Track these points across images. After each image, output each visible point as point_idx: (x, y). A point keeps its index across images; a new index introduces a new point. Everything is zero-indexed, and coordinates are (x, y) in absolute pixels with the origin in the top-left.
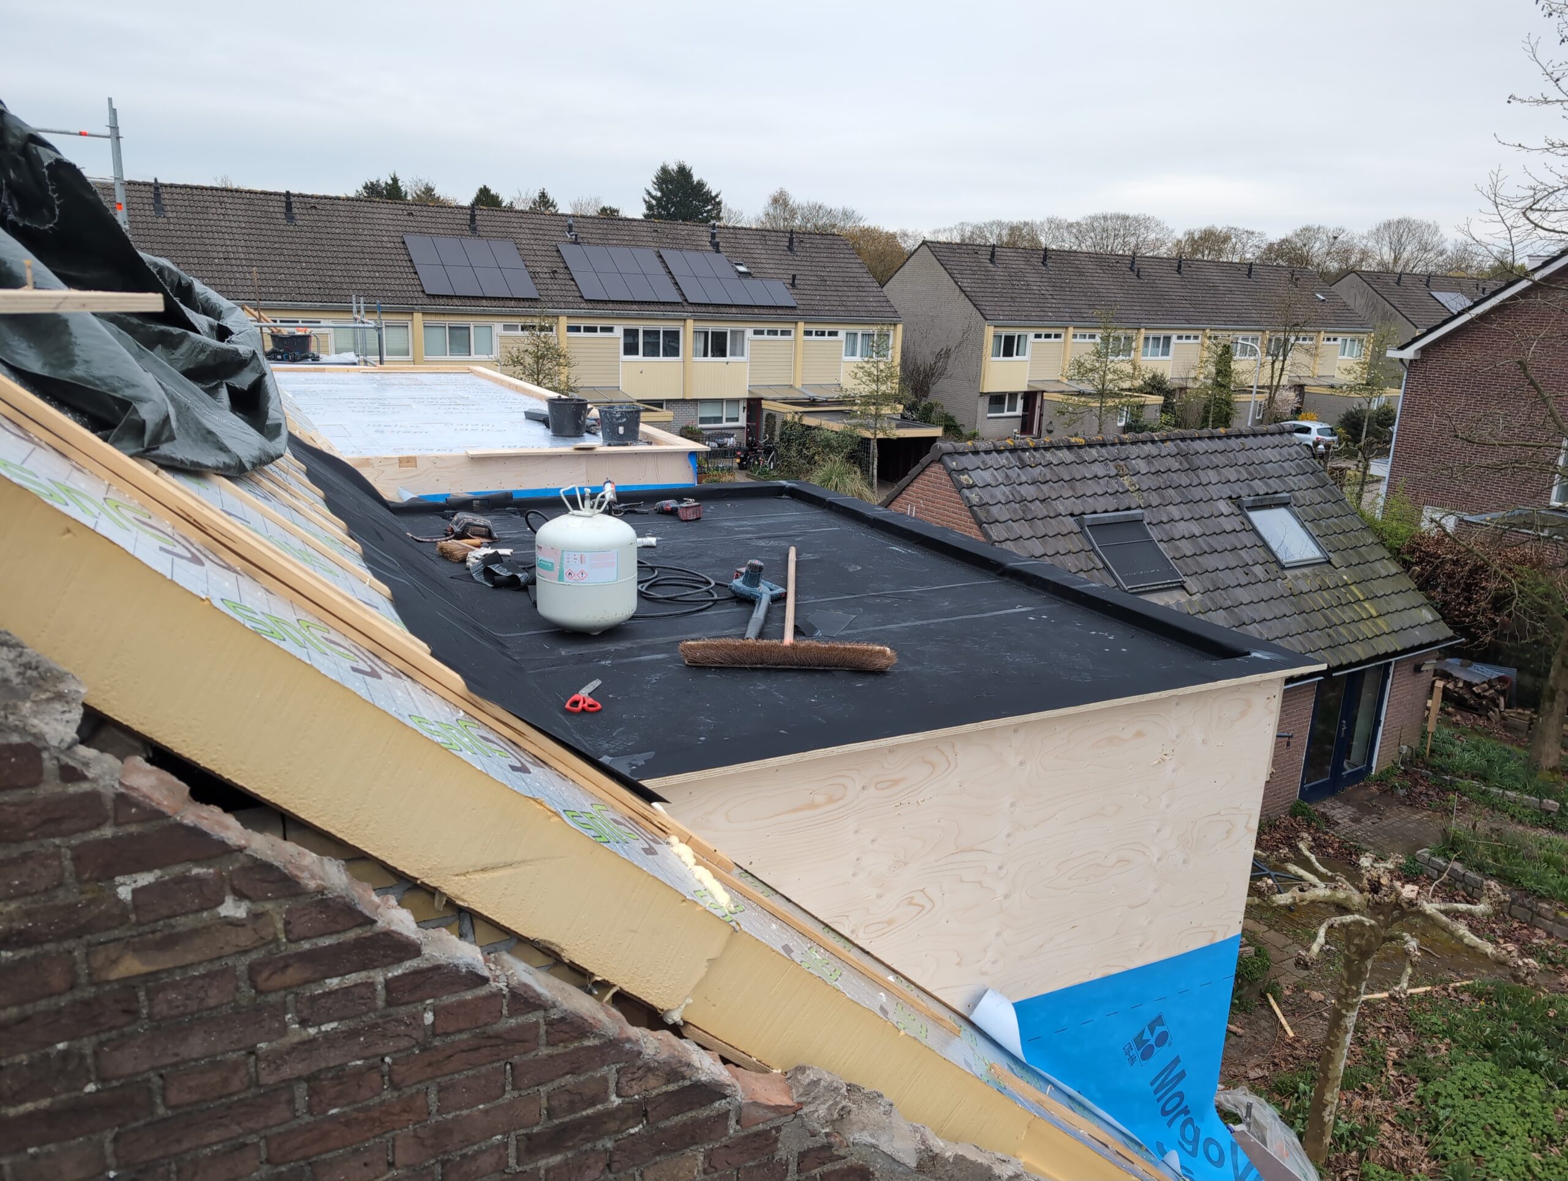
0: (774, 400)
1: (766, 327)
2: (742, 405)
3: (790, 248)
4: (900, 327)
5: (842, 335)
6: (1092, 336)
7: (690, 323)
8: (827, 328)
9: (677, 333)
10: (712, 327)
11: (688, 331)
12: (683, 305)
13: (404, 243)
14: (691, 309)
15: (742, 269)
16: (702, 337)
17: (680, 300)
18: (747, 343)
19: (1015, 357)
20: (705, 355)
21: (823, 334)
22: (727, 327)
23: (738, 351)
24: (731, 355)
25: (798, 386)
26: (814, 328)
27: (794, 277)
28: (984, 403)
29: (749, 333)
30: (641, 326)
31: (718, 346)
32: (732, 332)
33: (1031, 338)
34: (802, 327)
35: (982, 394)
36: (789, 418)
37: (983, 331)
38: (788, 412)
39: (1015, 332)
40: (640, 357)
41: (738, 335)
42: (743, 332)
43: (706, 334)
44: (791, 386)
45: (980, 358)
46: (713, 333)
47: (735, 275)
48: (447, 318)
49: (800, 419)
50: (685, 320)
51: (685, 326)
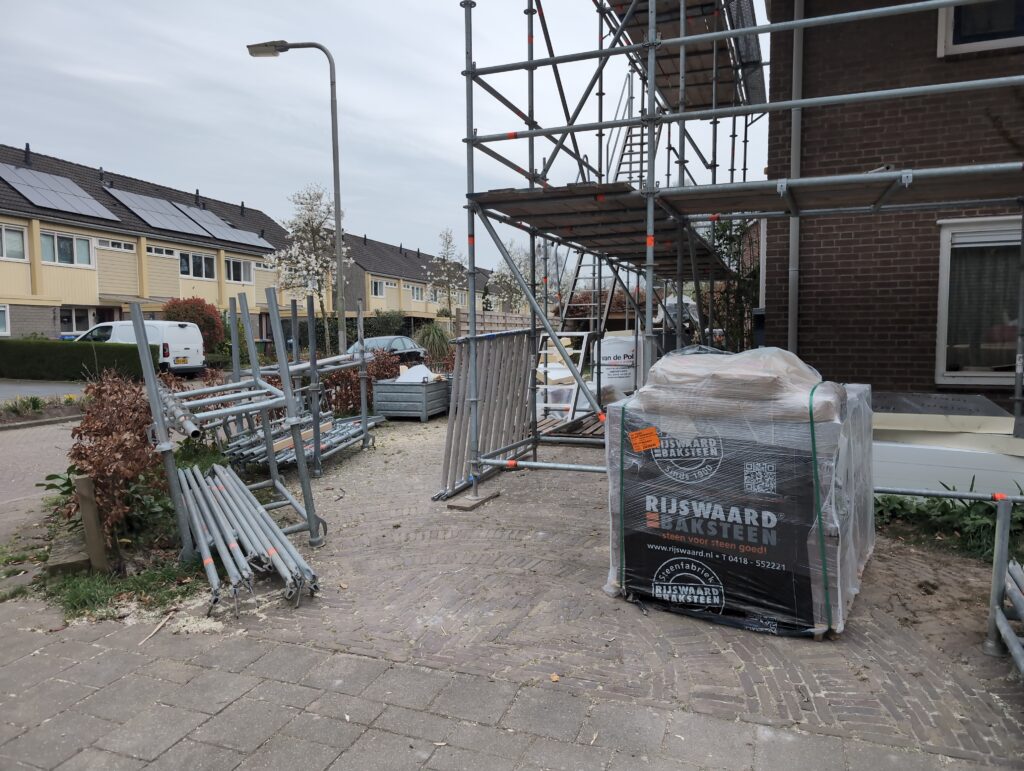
1: (262, 262)
7: (222, 253)
9: (212, 260)
10: (232, 258)
11: (221, 260)
12: (212, 240)
14: (218, 243)
18: (253, 273)
19: (379, 296)
20: (229, 279)
22: (241, 259)
23: (247, 278)
24: (245, 280)
27: (263, 231)
29: (253, 265)
30: (191, 252)
32: (246, 263)
33: (385, 285)
37: (364, 278)
39: (378, 279)
40: (191, 276)
41: (248, 265)
42: (250, 264)
43: (230, 262)
45: (364, 294)
46: (234, 263)
48: (57, 228)
50: (219, 252)
51: (218, 255)
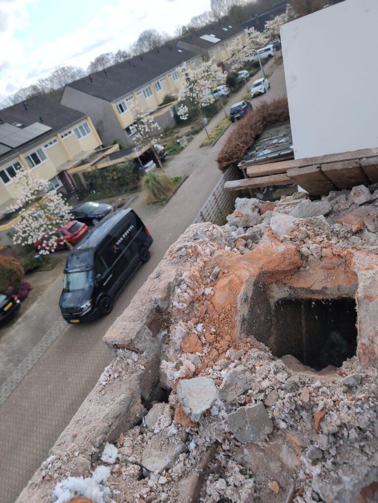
0: (71, 168)
1: (47, 143)
2: (57, 178)
3: (26, 109)
4: (89, 118)
5: (73, 132)
6: (140, 92)
7: (21, 156)
8: (67, 132)
9: (18, 163)
10: (29, 153)
11: (23, 160)
12: (13, 151)
14: (17, 150)
15: (19, 125)
16: (29, 159)
17: (10, 149)
18: (45, 152)
19: (125, 111)
20: (34, 166)
21: (66, 135)
22: (34, 150)
23: (44, 158)
24: (43, 160)
25: (71, 159)
26: (63, 134)
27: (40, 119)
28: (125, 132)
29: (43, 148)
30: (4, 168)
31: (35, 159)
32: (38, 151)
33: (126, 102)
34: (59, 135)
35: (124, 130)
36: (90, 170)
37: (111, 107)
38: (87, 167)
39: (120, 102)
40: (11, 180)
41: (40, 151)
42: (40, 149)
43: (29, 157)
44: (69, 161)
45: (116, 117)
46: (31, 156)
47: (19, 129)
49: (96, 167)
50: (18, 156)
51: (20, 158)
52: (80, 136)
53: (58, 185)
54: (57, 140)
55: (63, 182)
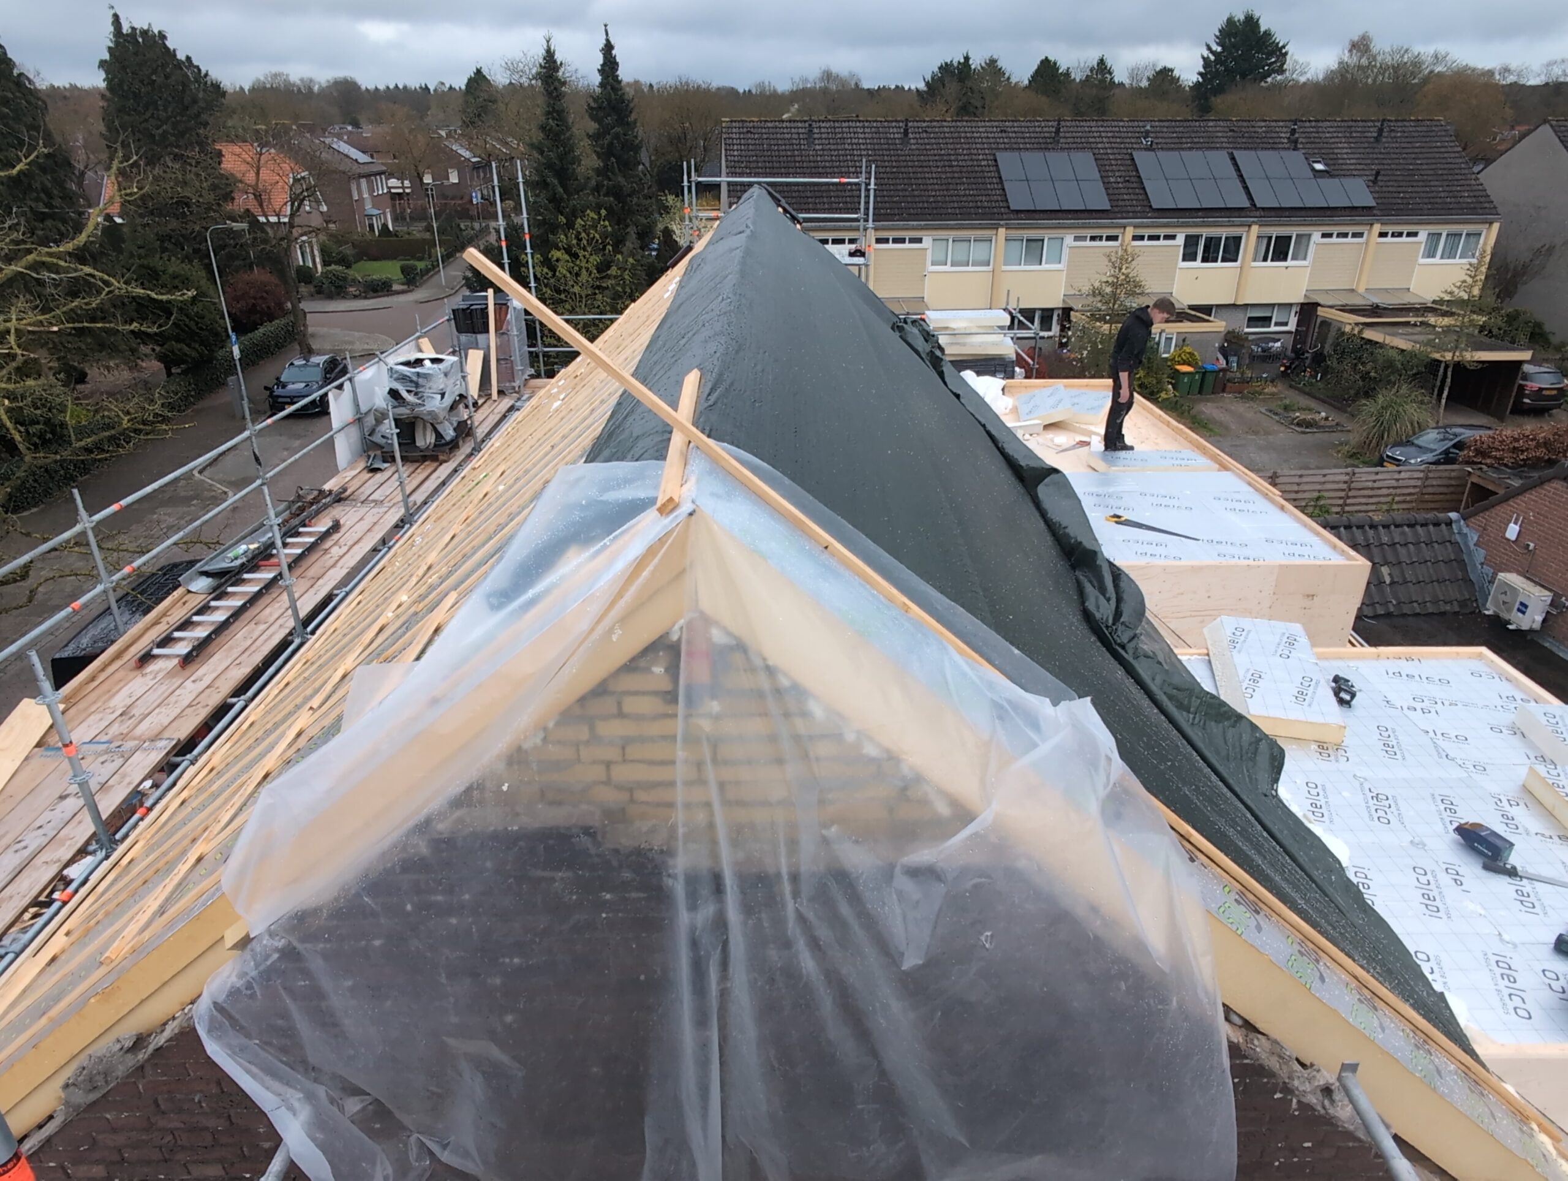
0: (1331, 307)
2: (1295, 309)
3: (1378, 139)
4: (1496, 226)
5: (1423, 236)
7: (1255, 229)
8: (1405, 229)
9: (1240, 238)
10: (1275, 232)
11: (1251, 237)
13: (996, 160)
15: (1319, 167)
16: (1265, 241)
17: (1248, 205)
18: (1312, 247)
21: (1400, 235)
22: (1293, 231)
23: (1302, 256)
24: (1295, 258)
25: (1361, 290)
26: (1390, 229)
27: (1378, 173)
29: (1316, 237)
30: (1206, 232)
34: (1377, 228)
36: (1348, 329)
38: (1349, 322)
40: (1198, 263)
41: (1303, 238)
42: (1310, 236)
44: (1353, 290)
46: (1277, 237)
47: (1311, 175)
48: (1026, 231)
51: (1249, 232)
52: (1431, 254)
53: (1286, 324)
54: (1365, 235)
55: (1298, 325)
